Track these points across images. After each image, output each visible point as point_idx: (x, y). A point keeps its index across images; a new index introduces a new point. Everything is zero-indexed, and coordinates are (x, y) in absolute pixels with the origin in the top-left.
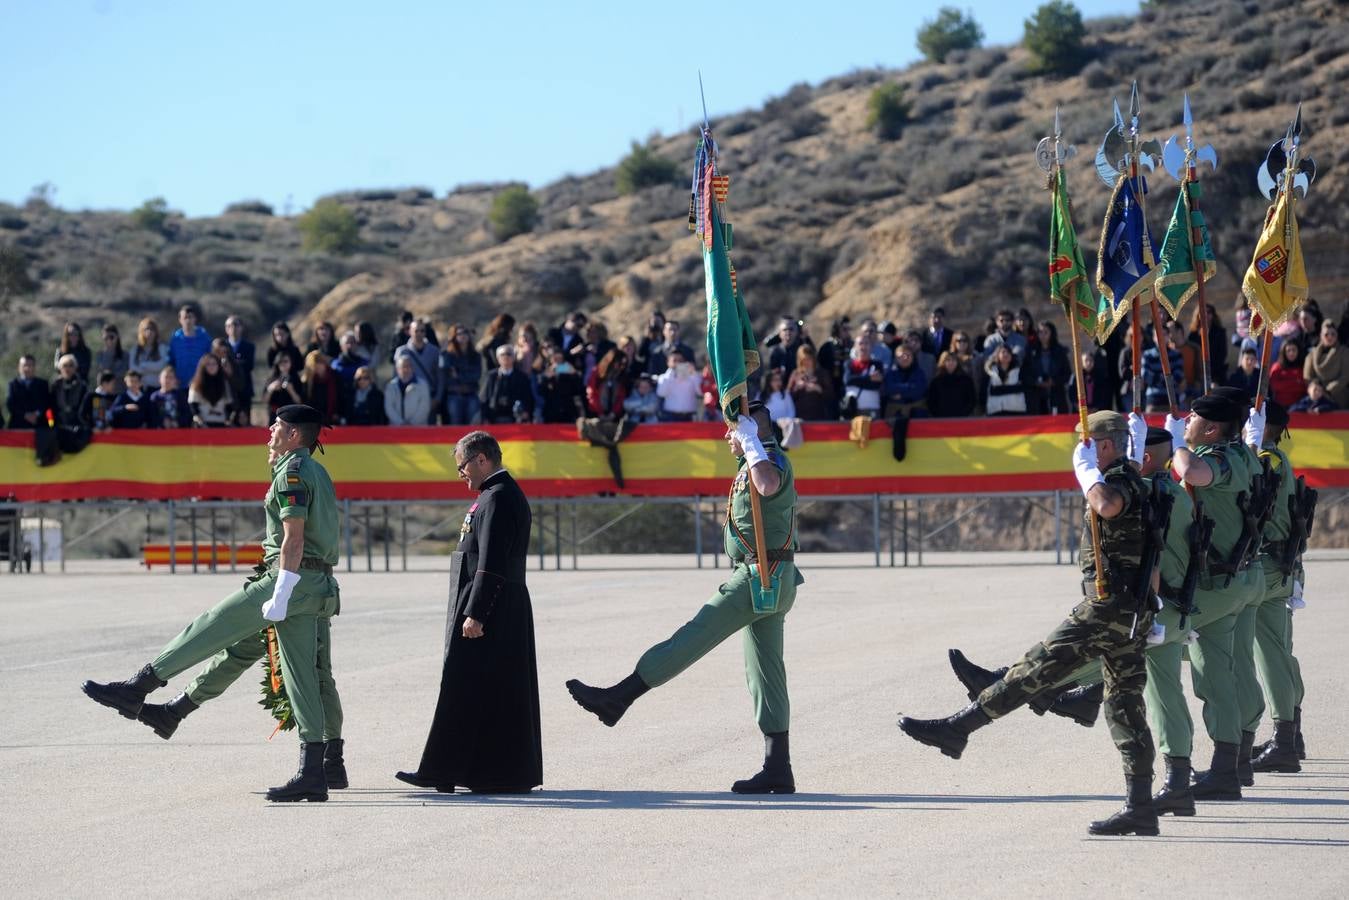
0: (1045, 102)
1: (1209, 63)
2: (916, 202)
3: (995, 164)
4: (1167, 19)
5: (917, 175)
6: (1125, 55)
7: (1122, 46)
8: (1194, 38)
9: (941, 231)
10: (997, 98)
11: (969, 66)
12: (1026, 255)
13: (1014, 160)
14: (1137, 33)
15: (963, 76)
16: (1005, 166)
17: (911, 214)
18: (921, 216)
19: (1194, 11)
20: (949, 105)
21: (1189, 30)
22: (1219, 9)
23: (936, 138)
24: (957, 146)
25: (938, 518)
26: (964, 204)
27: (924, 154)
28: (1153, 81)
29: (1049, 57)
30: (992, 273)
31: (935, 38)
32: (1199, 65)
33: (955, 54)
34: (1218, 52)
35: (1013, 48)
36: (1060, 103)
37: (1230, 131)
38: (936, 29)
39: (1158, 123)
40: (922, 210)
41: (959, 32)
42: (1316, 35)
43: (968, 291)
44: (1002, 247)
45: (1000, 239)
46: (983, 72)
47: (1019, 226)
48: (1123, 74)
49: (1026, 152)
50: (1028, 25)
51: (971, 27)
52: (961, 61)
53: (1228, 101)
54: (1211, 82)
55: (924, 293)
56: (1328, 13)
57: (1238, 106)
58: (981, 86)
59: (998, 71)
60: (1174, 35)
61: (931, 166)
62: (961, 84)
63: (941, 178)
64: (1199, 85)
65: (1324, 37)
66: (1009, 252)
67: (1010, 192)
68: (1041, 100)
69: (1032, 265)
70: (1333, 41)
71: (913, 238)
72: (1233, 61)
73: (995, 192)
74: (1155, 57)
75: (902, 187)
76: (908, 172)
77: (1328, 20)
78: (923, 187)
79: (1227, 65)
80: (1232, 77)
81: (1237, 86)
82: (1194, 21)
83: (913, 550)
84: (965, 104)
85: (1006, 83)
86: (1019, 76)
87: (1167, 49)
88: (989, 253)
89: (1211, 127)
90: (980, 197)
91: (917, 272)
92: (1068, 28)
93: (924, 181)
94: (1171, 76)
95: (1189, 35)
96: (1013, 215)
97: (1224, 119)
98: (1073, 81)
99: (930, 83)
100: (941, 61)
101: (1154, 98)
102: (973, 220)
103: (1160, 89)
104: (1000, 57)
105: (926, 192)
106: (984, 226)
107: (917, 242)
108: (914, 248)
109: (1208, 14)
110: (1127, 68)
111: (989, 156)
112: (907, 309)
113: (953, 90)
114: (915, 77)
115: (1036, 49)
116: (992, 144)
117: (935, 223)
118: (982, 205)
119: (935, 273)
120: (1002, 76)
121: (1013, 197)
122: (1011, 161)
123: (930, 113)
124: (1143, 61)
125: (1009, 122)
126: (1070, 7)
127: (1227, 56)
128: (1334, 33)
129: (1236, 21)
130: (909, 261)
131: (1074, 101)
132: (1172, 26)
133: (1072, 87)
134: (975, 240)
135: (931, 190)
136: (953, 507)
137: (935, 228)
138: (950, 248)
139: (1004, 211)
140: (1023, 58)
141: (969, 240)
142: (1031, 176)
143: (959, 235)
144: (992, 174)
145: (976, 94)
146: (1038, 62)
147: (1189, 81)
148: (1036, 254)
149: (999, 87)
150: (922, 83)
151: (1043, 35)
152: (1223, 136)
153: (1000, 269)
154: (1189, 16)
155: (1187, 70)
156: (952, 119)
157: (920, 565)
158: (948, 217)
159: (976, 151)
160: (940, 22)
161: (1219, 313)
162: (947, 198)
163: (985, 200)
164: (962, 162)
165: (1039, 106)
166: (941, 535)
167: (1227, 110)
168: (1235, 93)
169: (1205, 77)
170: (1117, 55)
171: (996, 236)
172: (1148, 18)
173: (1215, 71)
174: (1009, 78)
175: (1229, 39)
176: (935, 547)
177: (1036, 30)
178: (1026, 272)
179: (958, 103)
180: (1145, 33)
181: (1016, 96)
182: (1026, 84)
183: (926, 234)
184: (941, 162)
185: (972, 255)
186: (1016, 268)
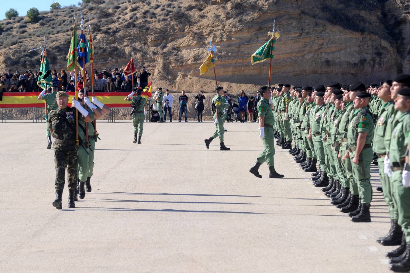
0: (32, 28)
1: (64, 21)
2: (5, 48)
3: (21, 40)
4: (56, 12)
5: (5, 42)
6: (47, 19)
7: (47, 17)
8: (61, 16)
9: (10, 54)
10: (21, 27)
11: (16, 20)
12: (27, 59)
13: (25, 39)
14: (50, 14)
15: (14, 22)
16: (23, 41)
17: (4, 50)
18: (6, 50)
19: (61, 11)
20: (12, 28)
21: (60, 14)
22: (66, 10)
23: (9, 35)
24: (13, 36)
25: (9, 113)
26: (15, 48)
27: (6, 38)
28: (53, 24)
29: (32, 19)
30: (20, 62)
31: (9, 14)
32: (62, 22)
33: (13, 18)
34: (66, 19)
35: (25, 17)
36: (34, 28)
37: (68, 35)
38: (9, 12)
39: (54, 33)
40: (6, 49)
41: (14, 13)
42: (85, 16)
43: (15, 66)
44: (22, 57)
45: (22, 56)
46: (19, 22)
47: (26, 53)
48: (47, 23)
49: (27, 38)
50: (28, 12)
51: (16, 12)
52: (14, 19)
53: (68, 29)
54: (64, 25)
55: (6, 66)
56: (87, 12)
57: (70, 30)
58: (18, 24)
59: (22, 21)
60: (57, 15)
61: (8, 40)
62: (14, 24)
63: (10, 43)
64: (62, 26)
65: (87, 17)
66: (24, 58)
67: (24, 46)
68: (30, 28)
69: (28, 61)
70: (88, 18)
71: (4, 55)
72: (69, 21)
73: (21, 46)
74: (53, 20)
75: (2, 44)
76: (3, 41)
77: (87, 14)
78: (6, 45)
79: (68, 22)
80: (69, 24)
81: (70, 26)
82: (61, 13)
83: (4, 119)
84: (15, 28)
85: (23, 24)
86: (26, 23)
87: (56, 18)
88: (20, 59)
89: (64, 34)
90: (18, 47)
91: (5, 62)
92: (36, 13)
93: (6, 44)
94: (56, 24)
95: (60, 15)
96: (25, 51)
97: (67, 32)
98: (37, 24)
99: (8, 23)
100: (10, 19)
101: (53, 28)
102: (17, 51)
103: (54, 26)
104: (22, 19)
105: (7, 45)
106: (19, 53)
107: (5, 56)
108: (4, 57)
109: (64, 11)
110: (48, 22)
111: (20, 39)
112: (3, 69)
113: (12, 25)
114: (4, 22)
115: (29, 17)
116: (21, 36)
117: (9, 52)
118: (18, 49)
119: (9, 62)
120: (22, 22)
121: (25, 47)
122: (24, 40)
123: (8, 29)
124: (51, 20)
125: (24, 32)
126: (36, 9)
127: (67, 20)
128: (88, 16)
129: (69, 13)
130: (3, 60)
131: (37, 28)
132: (57, 13)
133: (37, 25)
134: (17, 56)
135: (8, 45)
136: (12, 110)
137: (9, 53)
138: (12, 57)
139: (23, 50)
140: (27, 19)
141: (16, 55)
142: (28, 43)
143: (13, 55)
144: (20, 42)
145: (17, 26)
146: (30, 20)
147: (60, 25)
148: (30, 59)
149: (22, 25)
150: (6, 23)
151: (31, 14)
152: (67, 36)
153: (22, 62)
154: (60, 12)
155: (60, 22)
156: (13, 31)
157: (5, 123)
158: (11, 51)
159: (17, 37)
160: (10, 11)
161: (66, 72)
162: (11, 47)
163: (19, 48)
164: (14, 40)
165: (30, 29)
166: (10, 116)
167: (68, 31)
168: (69, 27)
169: (63, 24)
170: (45, 19)
171: (21, 55)
172: (52, 12)
173: (65, 23)
174: (24, 23)
175: (68, 16)
176: (8, 119)
177: (30, 13)
178: (27, 62)
179: (13, 28)
180: (51, 15)
181: (25, 27)
182: (27, 24)
183: (7, 54)
184: (10, 40)
185: (16, 58)
186: (25, 62)
